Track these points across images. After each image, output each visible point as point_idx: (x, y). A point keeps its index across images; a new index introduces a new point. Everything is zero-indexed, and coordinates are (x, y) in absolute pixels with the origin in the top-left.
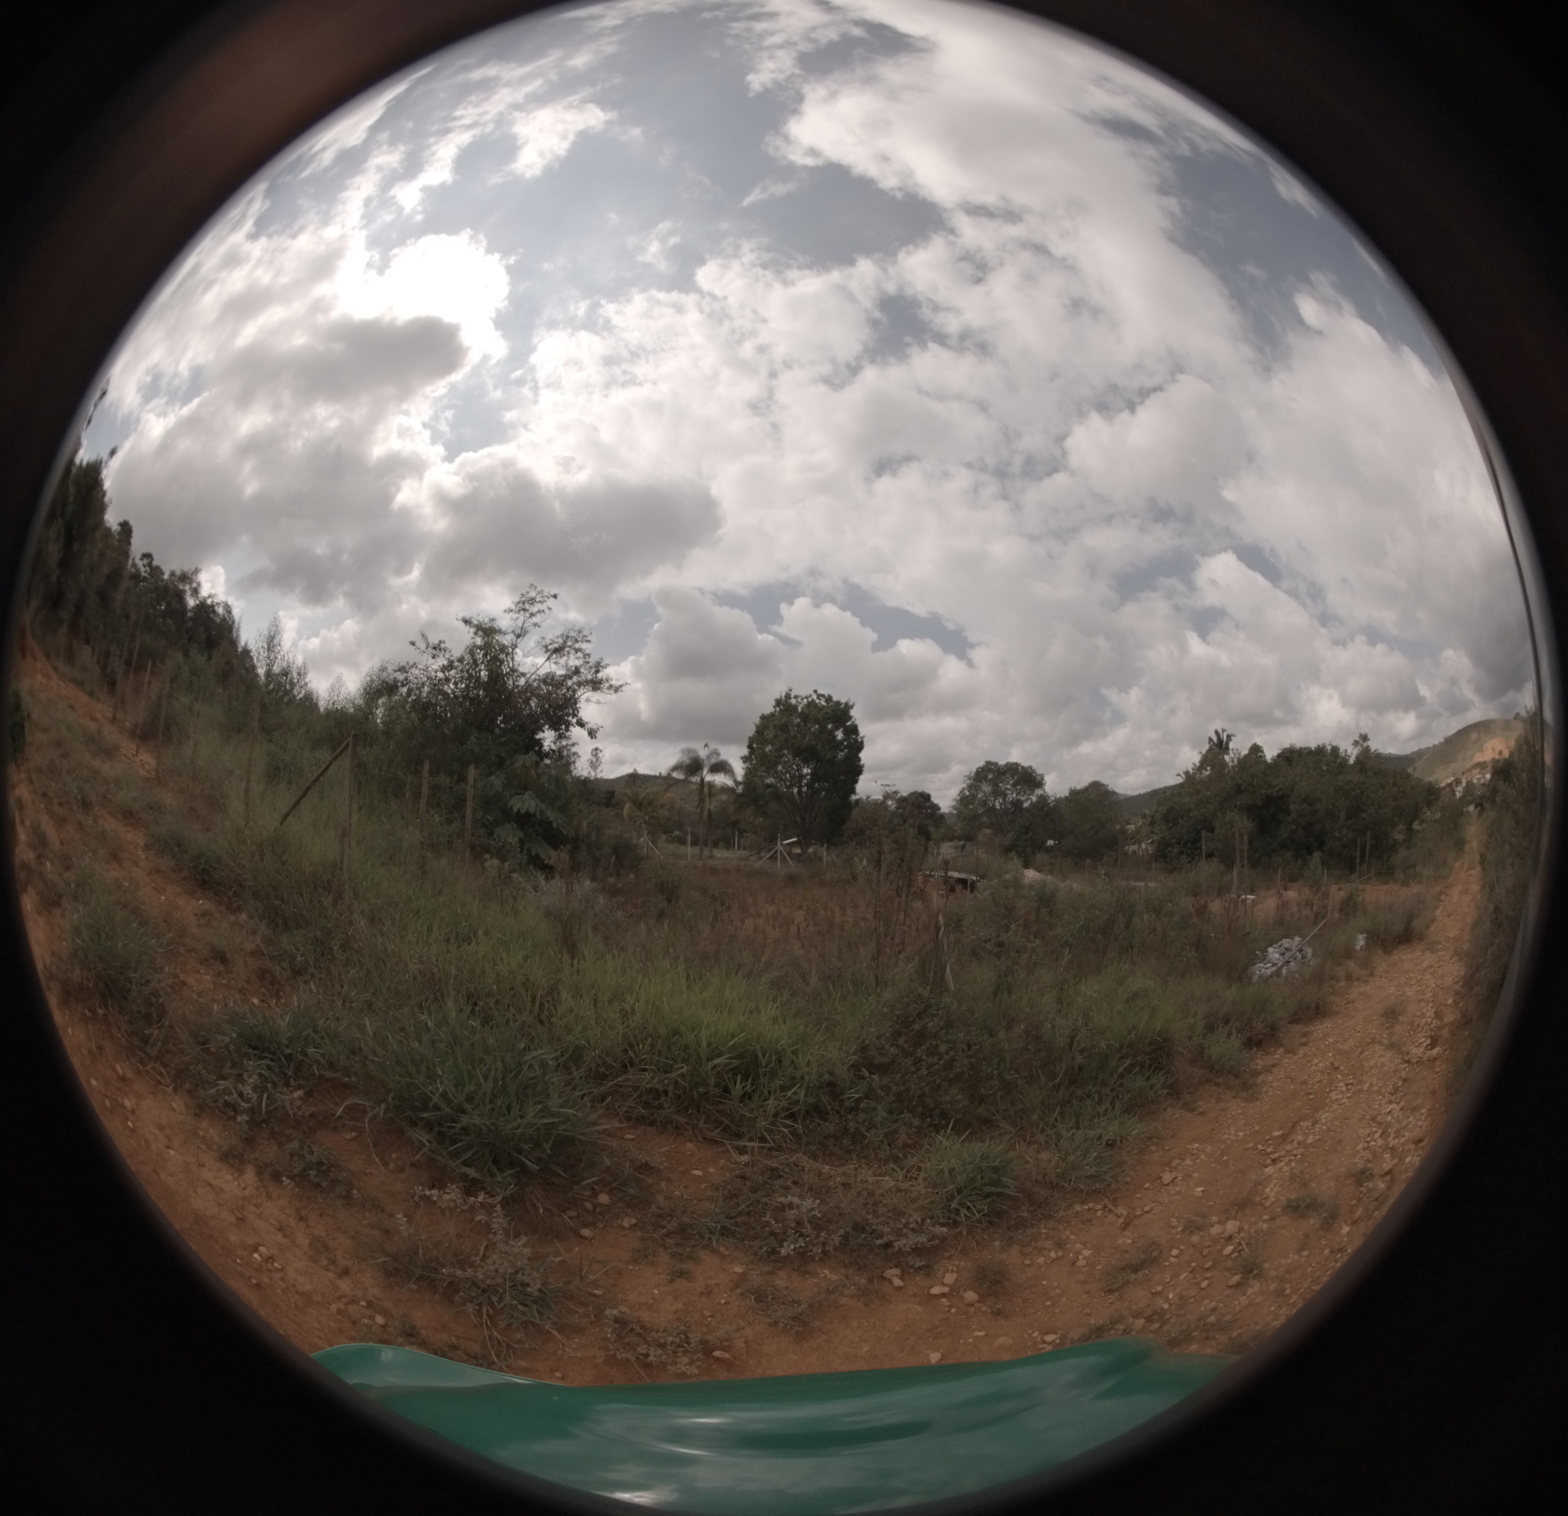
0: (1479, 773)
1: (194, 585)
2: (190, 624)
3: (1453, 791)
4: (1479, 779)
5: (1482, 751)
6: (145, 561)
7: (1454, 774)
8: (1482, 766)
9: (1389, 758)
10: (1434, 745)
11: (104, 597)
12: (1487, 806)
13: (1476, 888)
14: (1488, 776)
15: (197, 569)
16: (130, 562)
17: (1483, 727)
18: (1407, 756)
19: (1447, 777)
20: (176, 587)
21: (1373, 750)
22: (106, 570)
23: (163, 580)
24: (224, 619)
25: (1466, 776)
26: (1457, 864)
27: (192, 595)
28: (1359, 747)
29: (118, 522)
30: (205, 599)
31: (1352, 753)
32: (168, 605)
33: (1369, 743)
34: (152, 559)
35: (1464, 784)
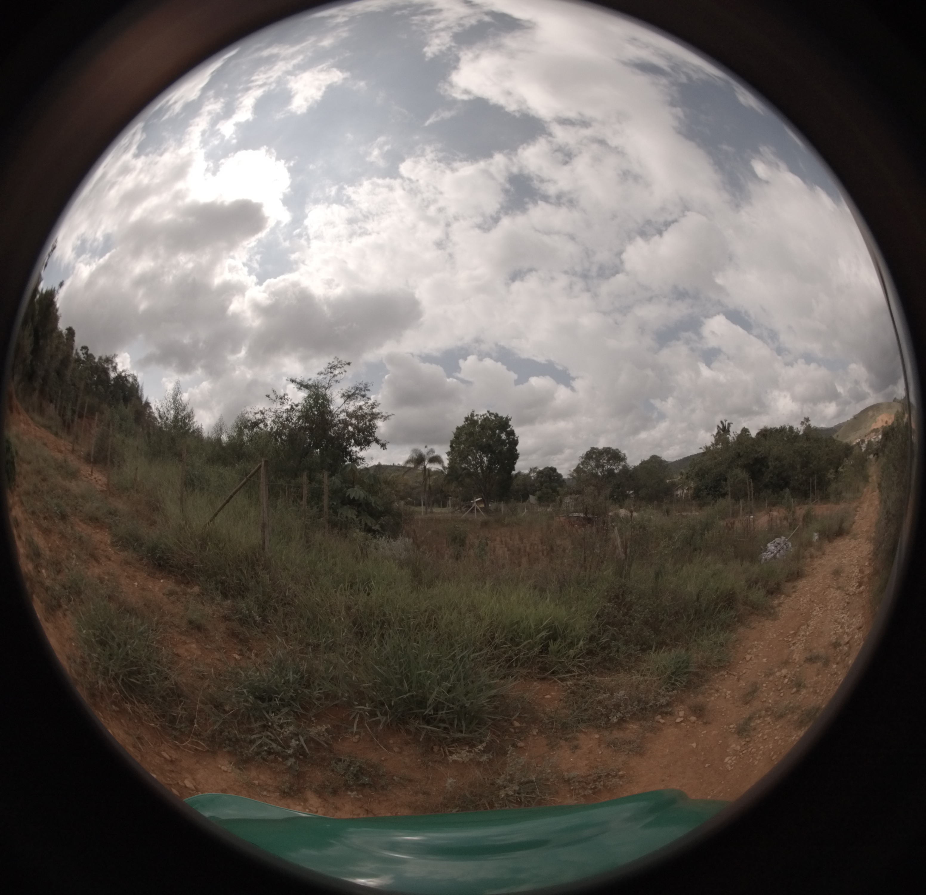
0: (875, 435)
1: (114, 365)
2: (112, 388)
3: (860, 447)
4: (875, 439)
5: (876, 422)
6: (84, 351)
7: (860, 437)
8: (876, 431)
9: (822, 430)
10: (848, 421)
11: (59, 374)
12: (881, 454)
13: (877, 502)
14: (880, 437)
15: (115, 355)
16: (74, 352)
17: (875, 408)
18: (832, 428)
19: (856, 439)
20: (103, 366)
21: (812, 427)
22: (60, 357)
23: (95, 362)
24: (133, 385)
25: (867, 437)
26: (865, 490)
27: (113, 371)
28: (804, 425)
29: (65, 328)
30: (121, 373)
31: (799, 428)
32: (99, 377)
33: (810, 423)
34: (88, 350)
35: (866, 443)
